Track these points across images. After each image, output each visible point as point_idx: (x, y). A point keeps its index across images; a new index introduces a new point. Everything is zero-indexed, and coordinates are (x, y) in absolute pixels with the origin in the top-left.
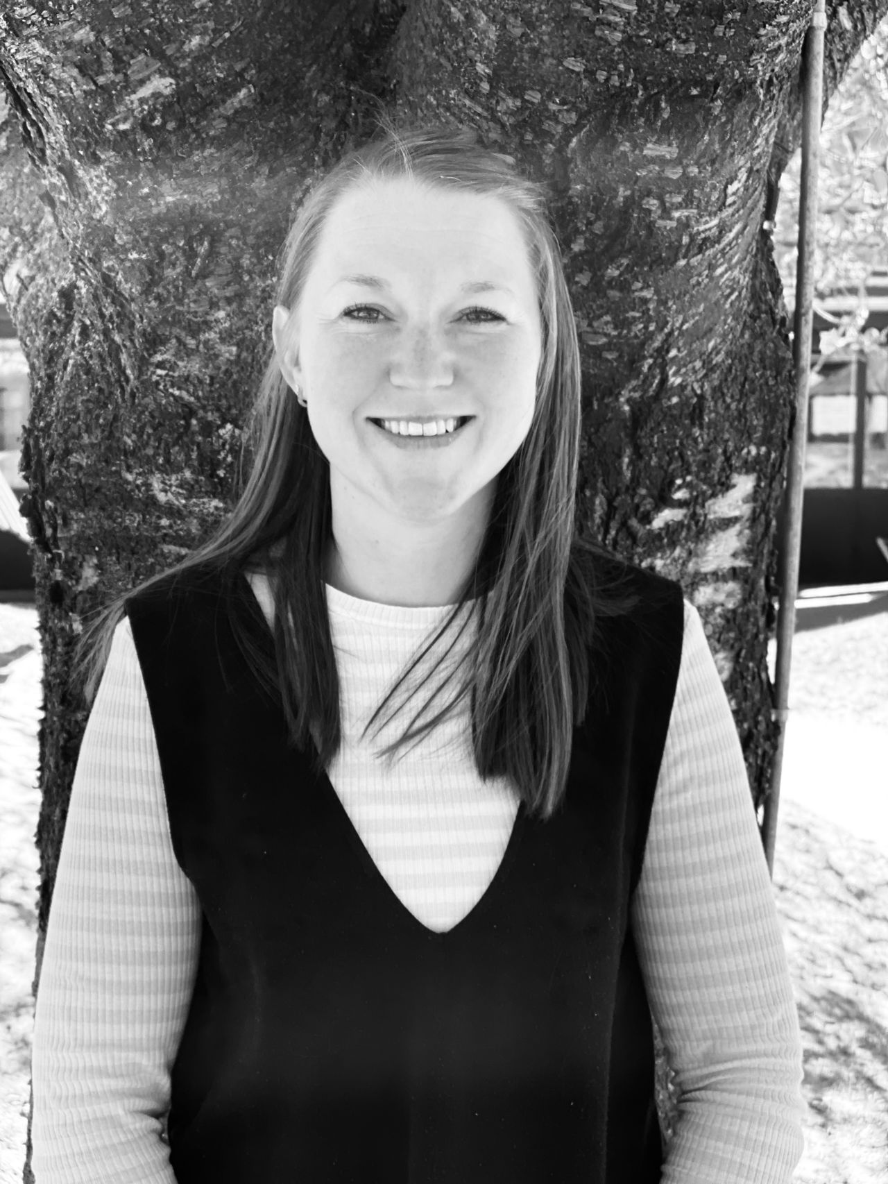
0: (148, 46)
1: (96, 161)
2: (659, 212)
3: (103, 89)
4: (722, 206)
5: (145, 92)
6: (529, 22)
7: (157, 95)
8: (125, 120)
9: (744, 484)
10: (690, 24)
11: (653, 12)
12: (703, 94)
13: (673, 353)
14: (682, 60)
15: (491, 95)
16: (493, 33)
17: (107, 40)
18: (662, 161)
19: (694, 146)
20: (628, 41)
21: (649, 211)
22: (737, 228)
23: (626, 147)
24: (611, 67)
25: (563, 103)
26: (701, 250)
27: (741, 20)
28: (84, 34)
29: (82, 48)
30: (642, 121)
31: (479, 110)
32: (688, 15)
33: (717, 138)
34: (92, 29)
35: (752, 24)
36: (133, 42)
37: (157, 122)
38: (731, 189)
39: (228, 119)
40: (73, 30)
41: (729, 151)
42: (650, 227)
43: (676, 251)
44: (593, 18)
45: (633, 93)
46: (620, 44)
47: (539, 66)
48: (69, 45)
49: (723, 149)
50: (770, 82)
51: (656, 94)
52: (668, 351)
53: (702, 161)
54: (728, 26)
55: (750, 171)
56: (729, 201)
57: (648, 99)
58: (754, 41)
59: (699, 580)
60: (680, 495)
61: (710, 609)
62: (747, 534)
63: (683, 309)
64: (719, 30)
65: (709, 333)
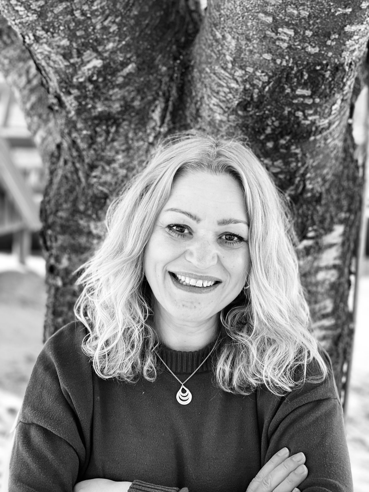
0: (91, 47)
1: (69, 93)
2: (303, 117)
3: (73, 65)
4: (330, 114)
5: (90, 66)
6: (248, 39)
7: (95, 67)
8: (82, 77)
9: (339, 229)
10: (316, 40)
11: (300, 35)
12: (322, 69)
13: (308, 175)
14: (313, 55)
15: (232, 69)
16: (234, 43)
17: (75, 45)
18: (304, 96)
19: (318, 90)
20: (289, 47)
21: (298, 117)
22: (337, 123)
23: (288, 91)
24: (282, 57)
25: (262, 72)
26: (320, 133)
27: (338, 38)
28: (65, 42)
29: (64, 48)
30: (295, 80)
31: (227, 74)
32: (315, 36)
33: (328, 87)
34: (69, 40)
35: (343, 40)
36: (86, 46)
37: (95, 78)
38: (334, 107)
39: (125, 77)
40: (60, 40)
41: (333, 92)
42: (299, 124)
43: (310, 133)
44: (275, 37)
45: (292, 68)
46: (287, 48)
47: (252, 57)
48: (59, 47)
49: (330, 92)
50: (351, 64)
51: (301, 69)
52: (306, 174)
53: (321, 96)
54: (333, 41)
55: (343, 100)
56: (333, 112)
57: (298, 71)
58: (343, 47)
59: (319, 269)
60: (311, 234)
61: (323, 282)
62: (340, 250)
63: (312, 157)
64: (329, 43)
65: (324, 167)
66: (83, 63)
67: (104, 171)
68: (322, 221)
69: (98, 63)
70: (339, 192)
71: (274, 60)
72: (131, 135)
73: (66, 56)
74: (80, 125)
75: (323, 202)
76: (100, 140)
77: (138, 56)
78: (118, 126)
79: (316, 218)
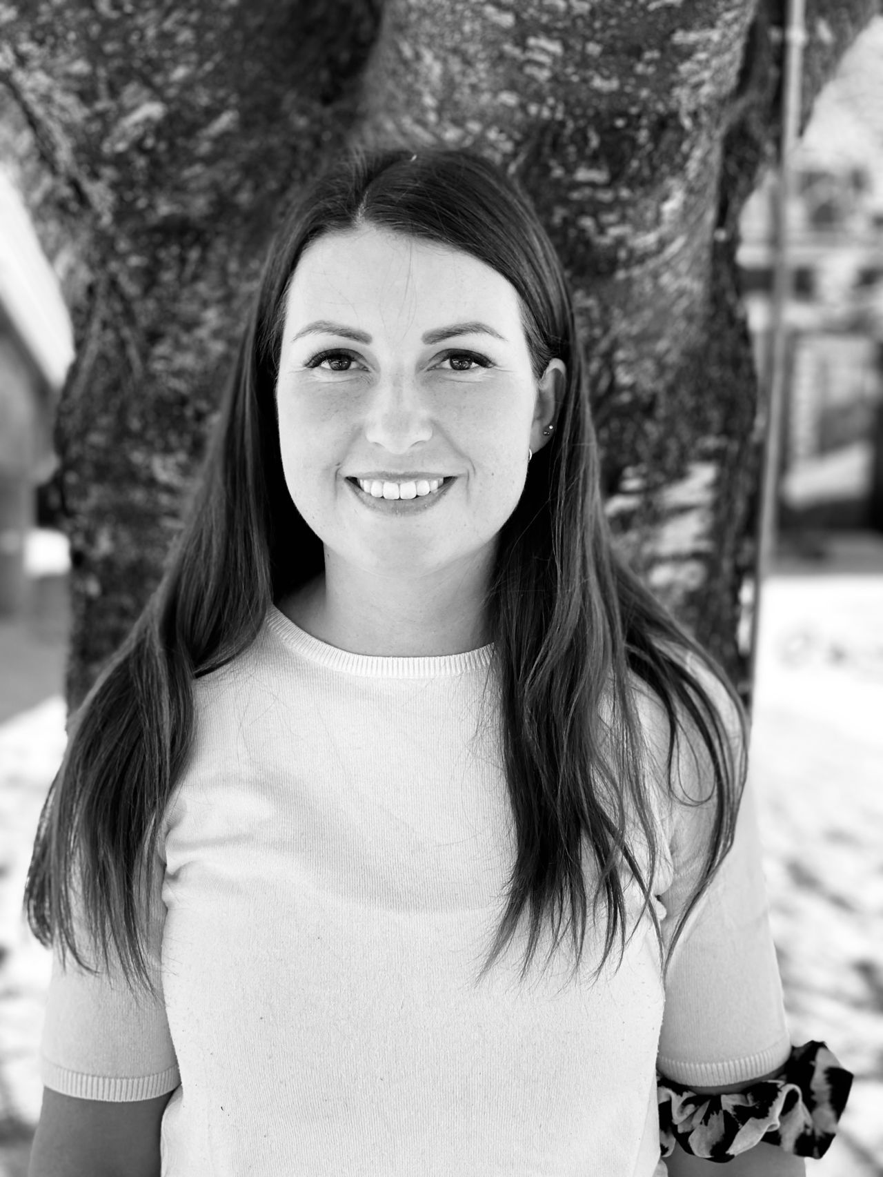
0: (139, 77)
1: (95, 176)
2: (595, 230)
3: (101, 116)
4: (658, 222)
7: (148, 120)
8: (121, 141)
9: (702, 476)
10: (612, 63)
11: (576, 52)
12: (628, 126)
13: (620, 355)
14: (606, 95)
15: (437, 124)
16: (438, 69)
17: (102, 72)
18: (593, 185)
19: (623, 171)
20: (555, 79)
21: (585, 230)
22: (680, 241)
23: (558, 172)
24: (540, 99)
26: (641, 262)
27: (660, 59)
28: (80, 67)
29: (79, 78)
30: (572, 149)
32: (609, 54)
33: (645, 163)
34: (88, 61)
35: (670, 61)
36: (126, 74)
37: (149, 142)
38: (666, 207)
39: (214, 141)
40: (71, 62)
41: (658, 175)
42: (588, 244)
43: (614, 264)
44: (523, 58)
45: (562, 124)
46: (549, 81)
47: (476, 100)
48: (68, 76)
49: (653, 174)
50: (696, 112)
51: (584, 126)
52: (615, 353)
53: (633, 184)
54: (648, 64)
55: (690, 191)
56: (665, 219)
57: (577, 130)
58: (673, 77)
59: (655, 561)
60: (632, 483)
61: (668, 588)
62: (709, 520)
63: (627, 315)
64: (640, 68)
65: (658, 336)
66: (124, 112)
67: (179, 347)
68: (659, 455)
69: (153, 110)
70: (698, 392)
71: (523, 107)
72: (233, 266)
73: (86, 96)
74: (123, 245)
75: (661, 412)
76: (167, 276)
77: (243, 94)
78: (206, 247)
79: (643, 449)
